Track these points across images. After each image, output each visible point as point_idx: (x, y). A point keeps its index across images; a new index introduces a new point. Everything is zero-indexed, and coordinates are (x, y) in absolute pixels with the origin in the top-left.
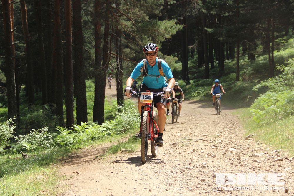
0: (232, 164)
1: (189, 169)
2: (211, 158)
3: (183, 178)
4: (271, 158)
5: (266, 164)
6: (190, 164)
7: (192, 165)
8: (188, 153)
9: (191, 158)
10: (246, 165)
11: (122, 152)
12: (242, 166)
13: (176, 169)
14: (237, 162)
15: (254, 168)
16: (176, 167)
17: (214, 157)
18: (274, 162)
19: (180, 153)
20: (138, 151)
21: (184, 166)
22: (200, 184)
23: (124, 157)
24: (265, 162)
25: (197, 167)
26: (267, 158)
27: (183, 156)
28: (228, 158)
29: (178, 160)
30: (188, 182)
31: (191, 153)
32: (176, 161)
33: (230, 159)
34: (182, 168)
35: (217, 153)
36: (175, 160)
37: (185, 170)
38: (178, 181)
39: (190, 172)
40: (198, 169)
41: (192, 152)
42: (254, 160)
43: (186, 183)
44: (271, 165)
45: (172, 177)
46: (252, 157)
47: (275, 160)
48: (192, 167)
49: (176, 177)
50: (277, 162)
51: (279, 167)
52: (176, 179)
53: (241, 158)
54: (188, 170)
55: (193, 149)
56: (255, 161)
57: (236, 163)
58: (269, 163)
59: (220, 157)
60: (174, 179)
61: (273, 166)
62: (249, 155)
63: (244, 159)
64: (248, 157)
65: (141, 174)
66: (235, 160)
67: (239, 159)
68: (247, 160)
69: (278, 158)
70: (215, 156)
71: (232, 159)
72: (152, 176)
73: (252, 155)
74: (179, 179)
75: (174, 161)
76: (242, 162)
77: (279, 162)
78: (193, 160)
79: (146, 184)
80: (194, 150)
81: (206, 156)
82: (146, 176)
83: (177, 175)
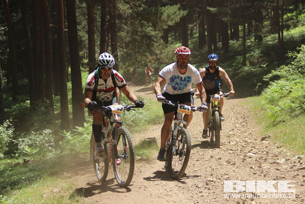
0: (255, 174)
1: (212, 181)
2: (231, 166)
3: (209, 193)
4: (294, 166)
5: (290, 173)
6: (211, 175)
7: (214, 175)
8: (206, 160)
9: (210, 167)
10: (270, 174)
11: (138, 160)
12: (265, 176)
13: (199, 181)
14: (259, 171)
15: (278, 179)
16: (199, 179)
17: (234, 165)
18: (297, 170)
19: (197, 160)
20: (153, 159)
21: (206, 177)
22: (228, 201)
23: (141, 167)
24: (288, 171)
25: (220, 179)
26: (290, 166)
27: (202, 164)
28: (248, 165)
29: (198, 170)
30: (215, 199)
31: (208, 159)
32: (195, 171)
33: (251, 168)
34: (204, 181)
35: (236, 160)
36: (195, 169)
37: (208, 182)
38: (205, 197)
39: (214, 185)
40: (221, 181)
41: (210, 159)
42: (276, 168)
43: (214, 200)
44: (295, 174)
45: (197, 192)
46: (274, 165)
47: (298, 169)
48: (215, 180)
49: (202, 192)
50: (301, 170)
51: (303, 177)
52: (202, 194)
53: (262, 165)
54: (211, 183)
55: (210, 155)
56: (278, 170)
57: (258, 173)
58: (292, 172)
59: (240, 164)
60: (200, 194)
61: (297, 176)
62: (270, 162)
63: (266, 167)
64: (269, 164)
65: (165, 189)
66: (256, 168)
67: (261, 167)
68: (269, 168)
69: (301, 166)
70: (235, 163)
71: (253, 167)
72: (177, 192)
73: (274, 162)
74: (205, 194)
75: (193, 170)
76: (264, 171)
77: (302, 170)
78: (213, 169)
79: (174, 202)
80: (211, 157)
81: (226, 164)
82: (171, 191)
83: (202, 190)
